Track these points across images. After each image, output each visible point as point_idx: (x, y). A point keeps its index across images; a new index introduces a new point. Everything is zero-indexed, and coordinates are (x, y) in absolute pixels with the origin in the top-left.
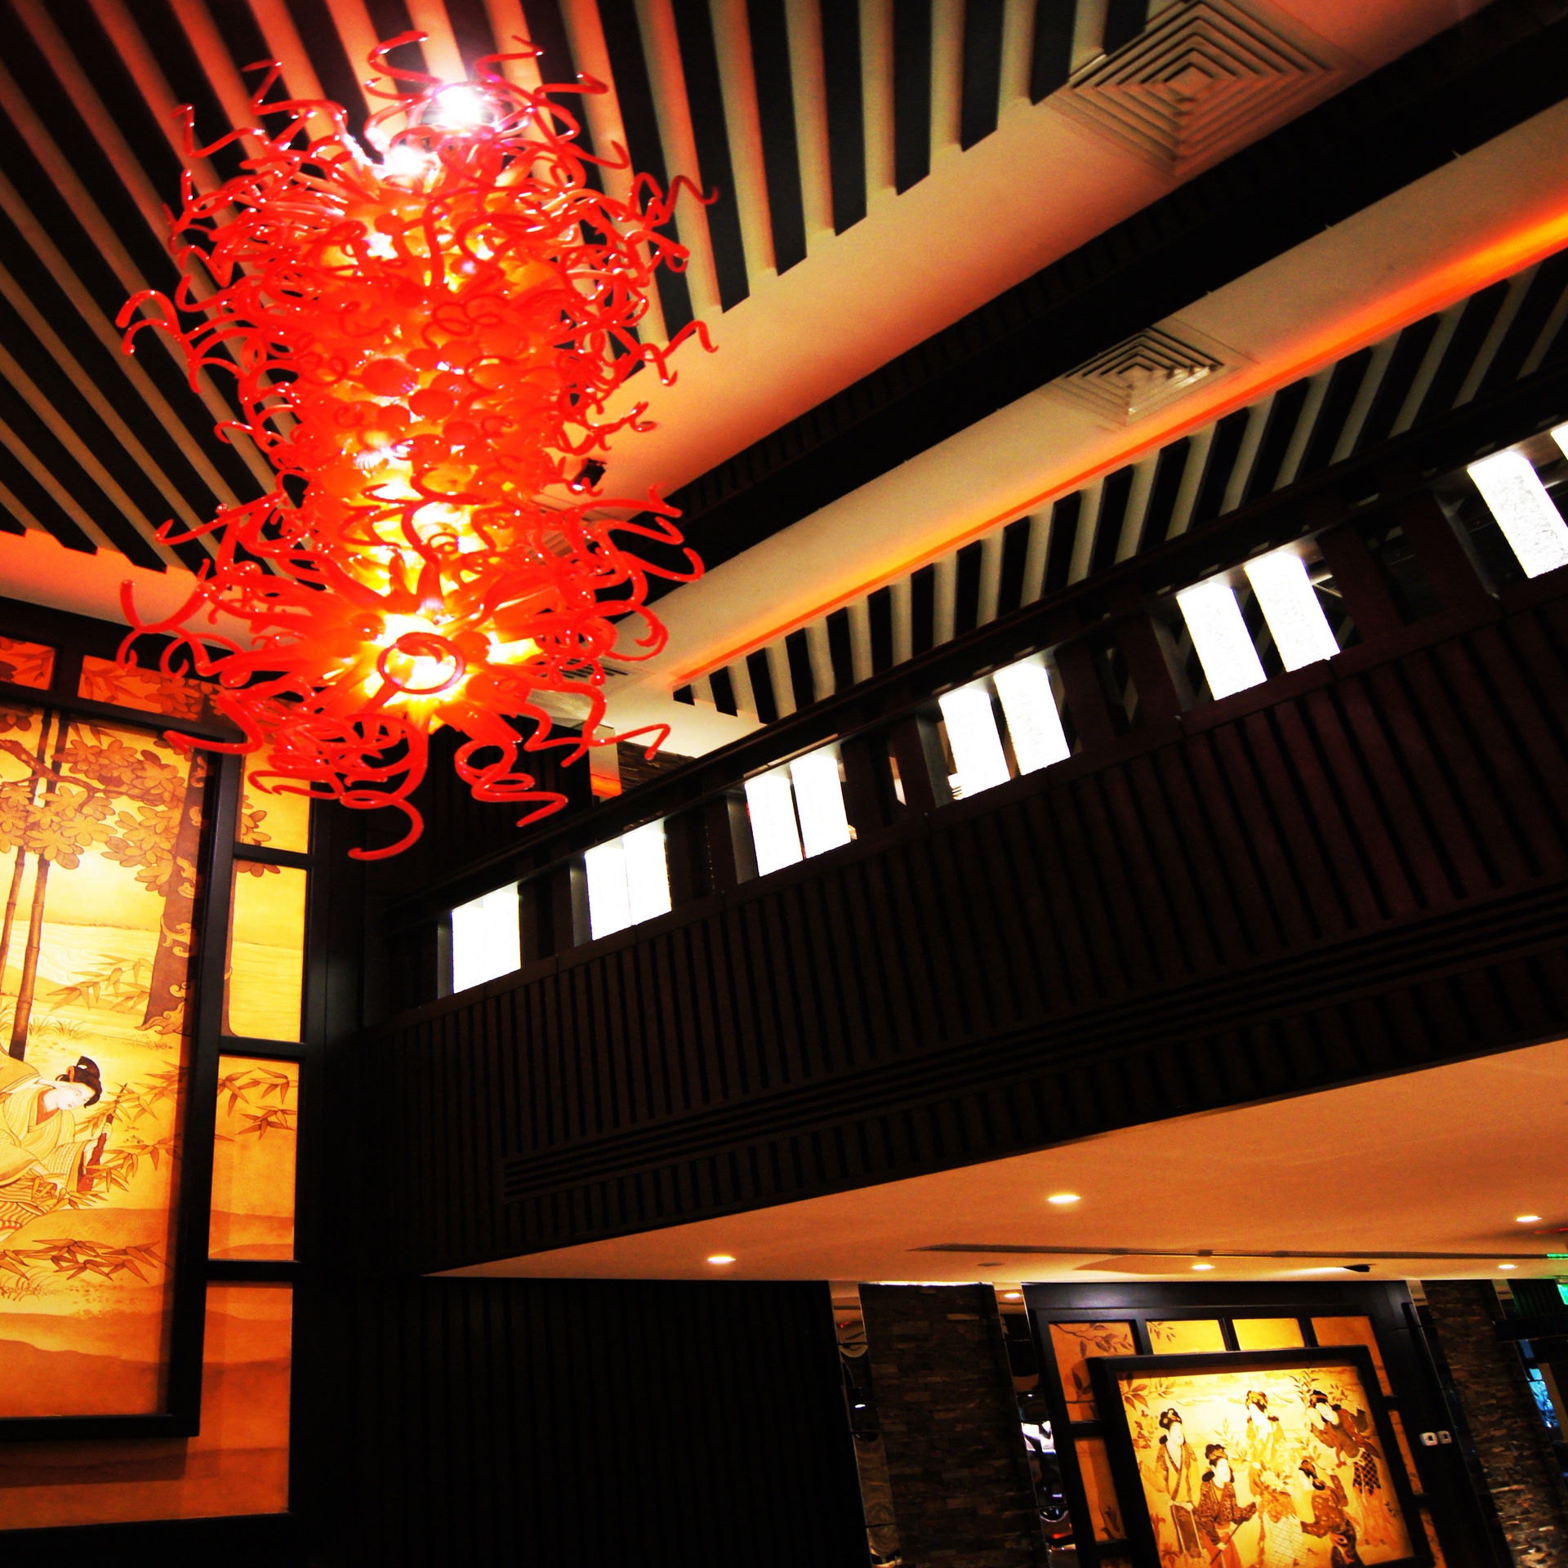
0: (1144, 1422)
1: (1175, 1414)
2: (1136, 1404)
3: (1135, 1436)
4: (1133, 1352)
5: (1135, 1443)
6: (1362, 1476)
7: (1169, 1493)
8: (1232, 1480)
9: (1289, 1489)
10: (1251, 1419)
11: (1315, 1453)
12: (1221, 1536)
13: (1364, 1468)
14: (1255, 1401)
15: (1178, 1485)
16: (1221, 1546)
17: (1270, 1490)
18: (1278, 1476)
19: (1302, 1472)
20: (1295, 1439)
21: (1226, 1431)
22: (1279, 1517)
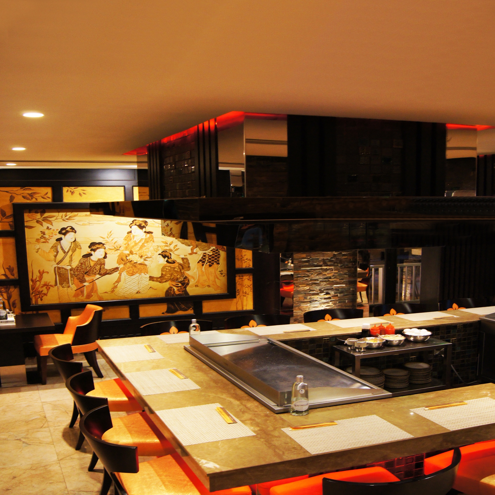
0: (47, 232)
1: (72, 229)
2: (44, 223)
3: (39, 237)
4: (49, 200)
5: (38, 240)
6: (207, 259)
7: (55, 261)
8: (105, 257)
9: (146, 263)
10: (131, 232)
11: (174, 248)
12: (87, 280)
13: (210, 256)
14: (138, 224)
15: (63, 258)
16: (86, 284)
17: (132, 262)
18: (141, 257)
19: (160, 256)
20: (162, 242)
21: (109, 237)
22: (134, 274)
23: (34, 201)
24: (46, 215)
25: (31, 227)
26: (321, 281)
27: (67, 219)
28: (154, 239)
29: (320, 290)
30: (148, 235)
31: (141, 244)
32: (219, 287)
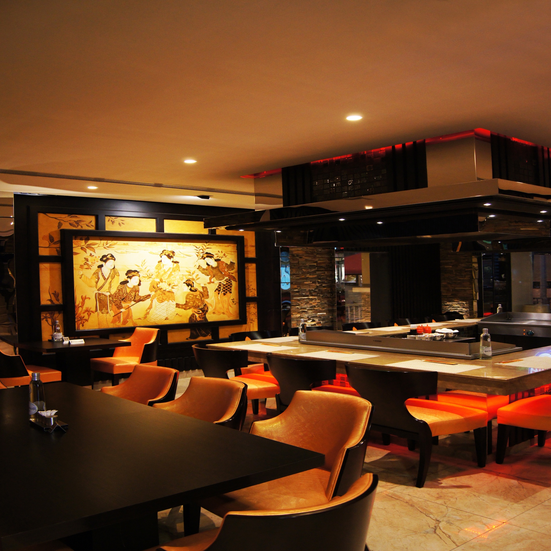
0: (90, 258)
1: (112, 256)
2: (88, 250)
3: (83, 264)
4: (93, 228)
5: (81, 267)
6: (222, 288)
7: (96, 288)
8: (139, 284)
9: (173, 290)
10: (161, 261)
11: (196, 278)
12: (123, 306)
13: (224, 285)
14: (167, 254)
15: (104, 285)
16: (123, 310)
17: (162, 290)
18: (170, 285)
19: (185, 284)
20: (186, 271)
21: (143, 265)
22: (163, 301)
23: (79, 228)
24: (90, 242)
25: (77, 254)
26: (308, 310)
27: (108, 247)
28: (180, 268)
29: (308, 317)
30: (175, 264)
31: (169, 273)
32: (232, 314)
